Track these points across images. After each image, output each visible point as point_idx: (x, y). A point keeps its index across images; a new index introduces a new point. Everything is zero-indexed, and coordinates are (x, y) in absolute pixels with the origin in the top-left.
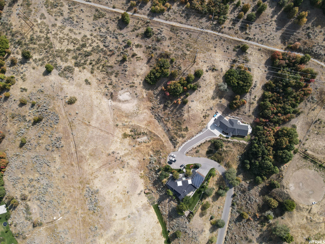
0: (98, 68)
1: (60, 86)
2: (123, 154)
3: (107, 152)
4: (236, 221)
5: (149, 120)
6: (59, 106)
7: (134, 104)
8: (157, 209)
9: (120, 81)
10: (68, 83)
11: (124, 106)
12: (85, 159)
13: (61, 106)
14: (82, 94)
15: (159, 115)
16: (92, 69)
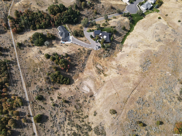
0: (82, 115)
1: (111, 127)
2: (114, 70)
3: (120, 76)
4: (100, 14)
5: (88, 70)
6: (122, 117)
7: (86, 82)
8: (123, 42)
9: (80, 97)
10: (106, 125)
11: (92, 86)
12: (134, 82)
13: (121, 116)
14: (104, 110)
15: (82, 66)
16: (85, 118)
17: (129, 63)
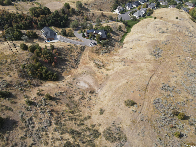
0: (80, 115)
2: (118, 63)
3: (128, 67)
5: (84, 65)
6: (147, 108)
7: (82, 78)
9: (74, 93)
11: (91, 82)
12: (148, 70)
13: (145, 107)
14: (116, 104)
15: (75, 62)
16: (86, 119)
17: (135, 55)
